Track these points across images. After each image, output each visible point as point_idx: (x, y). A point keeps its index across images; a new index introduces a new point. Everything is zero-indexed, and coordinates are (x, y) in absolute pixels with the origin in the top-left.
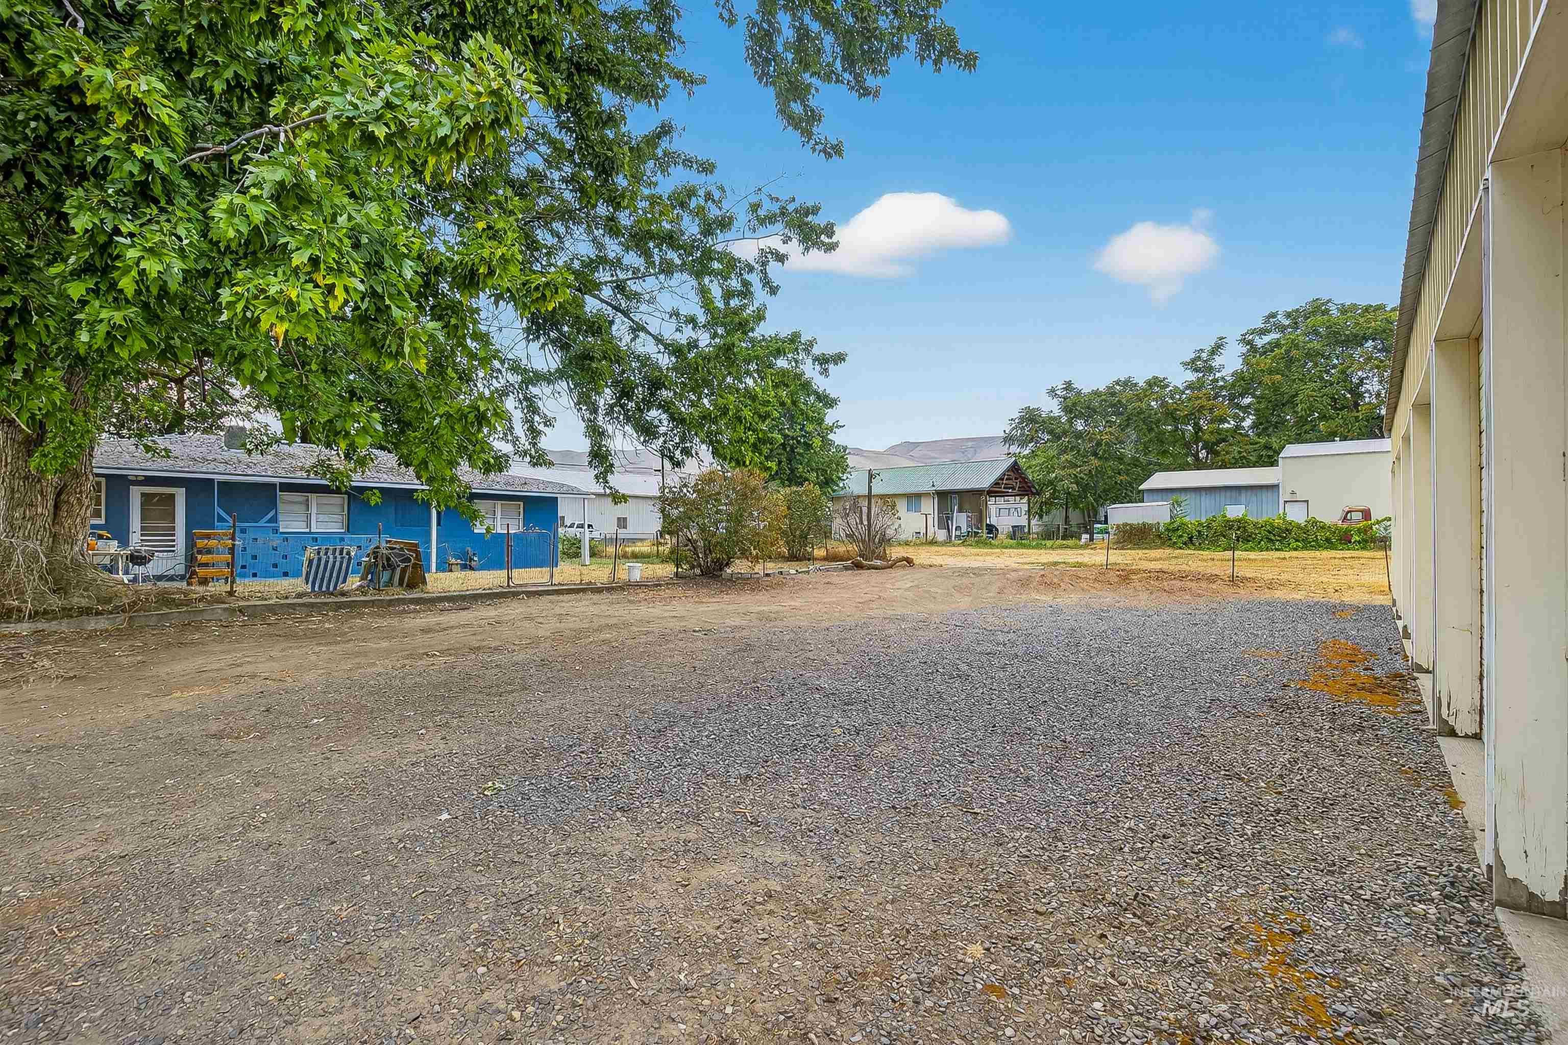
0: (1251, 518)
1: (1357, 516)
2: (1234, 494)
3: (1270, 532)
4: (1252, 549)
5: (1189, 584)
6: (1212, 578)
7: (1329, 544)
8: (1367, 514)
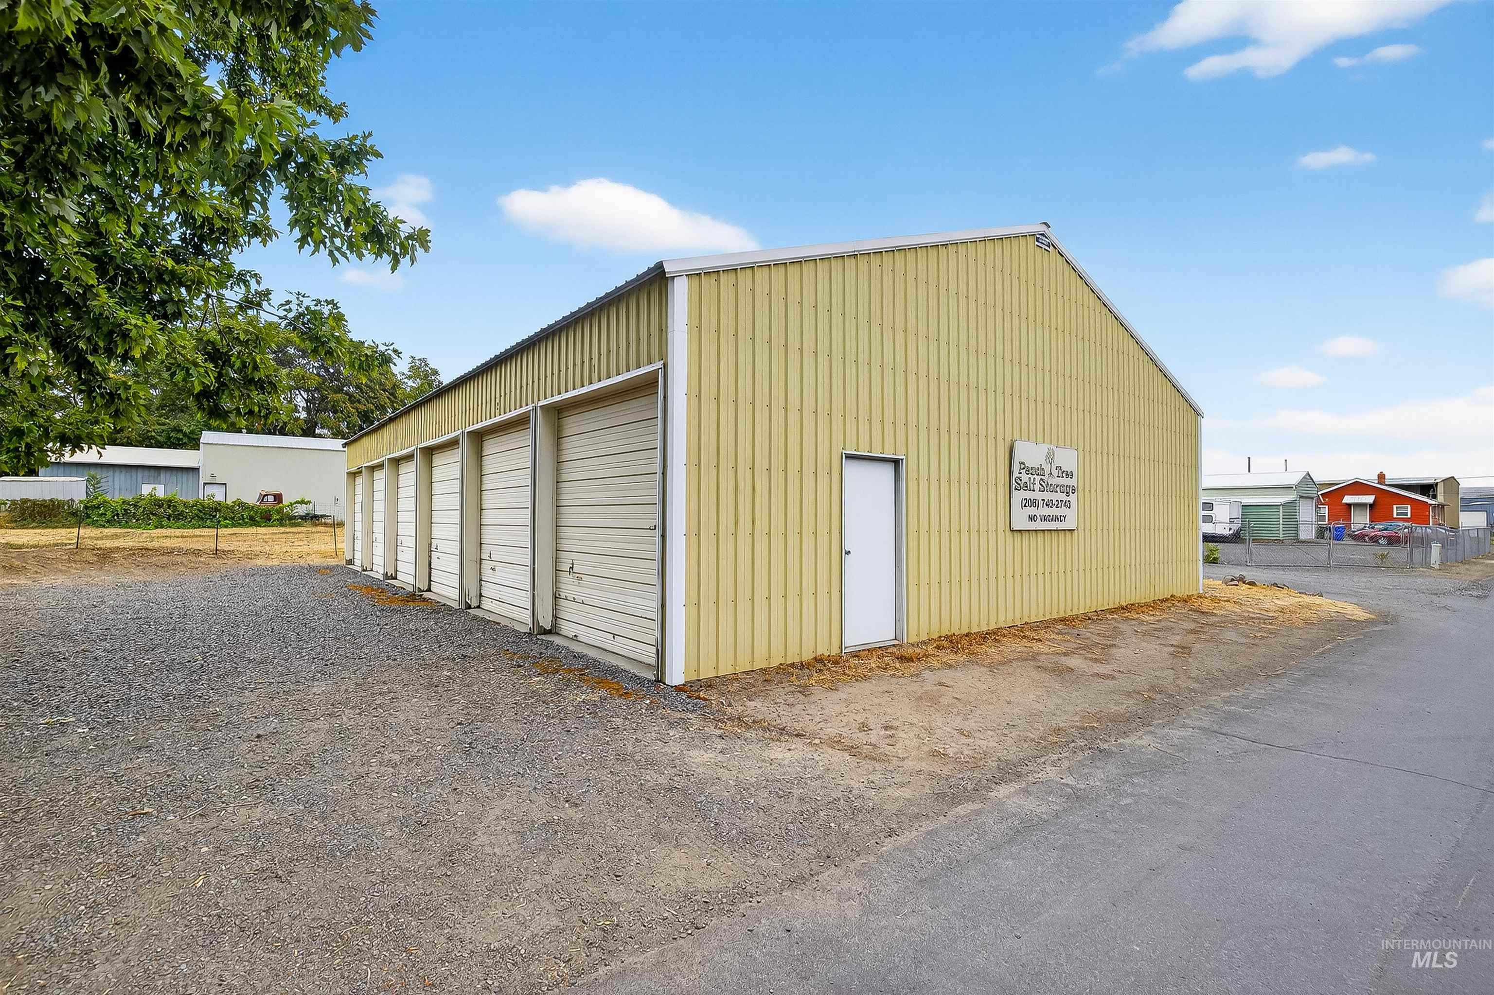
0: (178, 498)
1: (271, 499)
2: (153, 473)
3: (201, 511)
4: (184, 527)
5: (179, 559)
6: (197, 553)
7: (253, 522)
8: (278, 498)
